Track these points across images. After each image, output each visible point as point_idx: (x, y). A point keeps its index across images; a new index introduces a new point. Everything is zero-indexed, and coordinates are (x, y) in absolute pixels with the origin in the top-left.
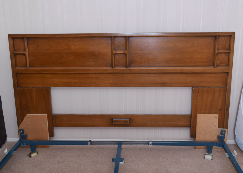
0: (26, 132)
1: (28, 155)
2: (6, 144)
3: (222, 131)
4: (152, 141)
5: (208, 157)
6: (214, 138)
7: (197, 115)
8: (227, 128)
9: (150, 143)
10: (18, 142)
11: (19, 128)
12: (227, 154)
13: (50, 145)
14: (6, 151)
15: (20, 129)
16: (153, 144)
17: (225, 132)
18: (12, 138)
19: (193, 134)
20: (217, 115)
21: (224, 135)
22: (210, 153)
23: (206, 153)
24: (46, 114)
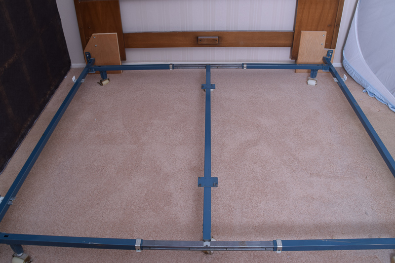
0: (93, 56)
1: (98, 83)
2: (71, 70)
3: (328, 52)
4: (247, 64)
5: (312, 82)
6: (320, 60)
7: (301, 32)
8: (334, 48)
9: (245, 65)
10: (86, 67)
11: (85, 51)
12: (335, 78)
13: (122, 70)
14: (74, 79)
15: (86, 53)
16: (248, 67)
17: (332, 53)
18: (77, 63)
19: (294, 55)
20: (325, 33)
21: (331, 56)
22: (314, 78)
23: (309, 78)
24: (116, 33)
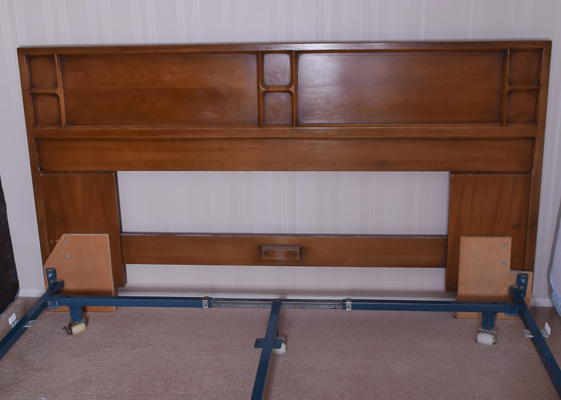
0: (59, 277)
1: (65, 328)
2: (17, 302)
3: (519, 277)
4: (353, 301)
5: (486, 339)
6: (504, 292)
7: (460, 238)
8: (532, 269)
9: (349, 303)
10: (42, 298)
11: (47, 265)
12: (528, 331)
13: (117, 306)
14: (12, 320)
15: (47, 269)
16: (354, 307)
17: (526, 278)
19: (452, 284)
20: (508, 240)
21: (525, 285)
22: (489, 329)
23: (481, 329)
24: (107, 235)
